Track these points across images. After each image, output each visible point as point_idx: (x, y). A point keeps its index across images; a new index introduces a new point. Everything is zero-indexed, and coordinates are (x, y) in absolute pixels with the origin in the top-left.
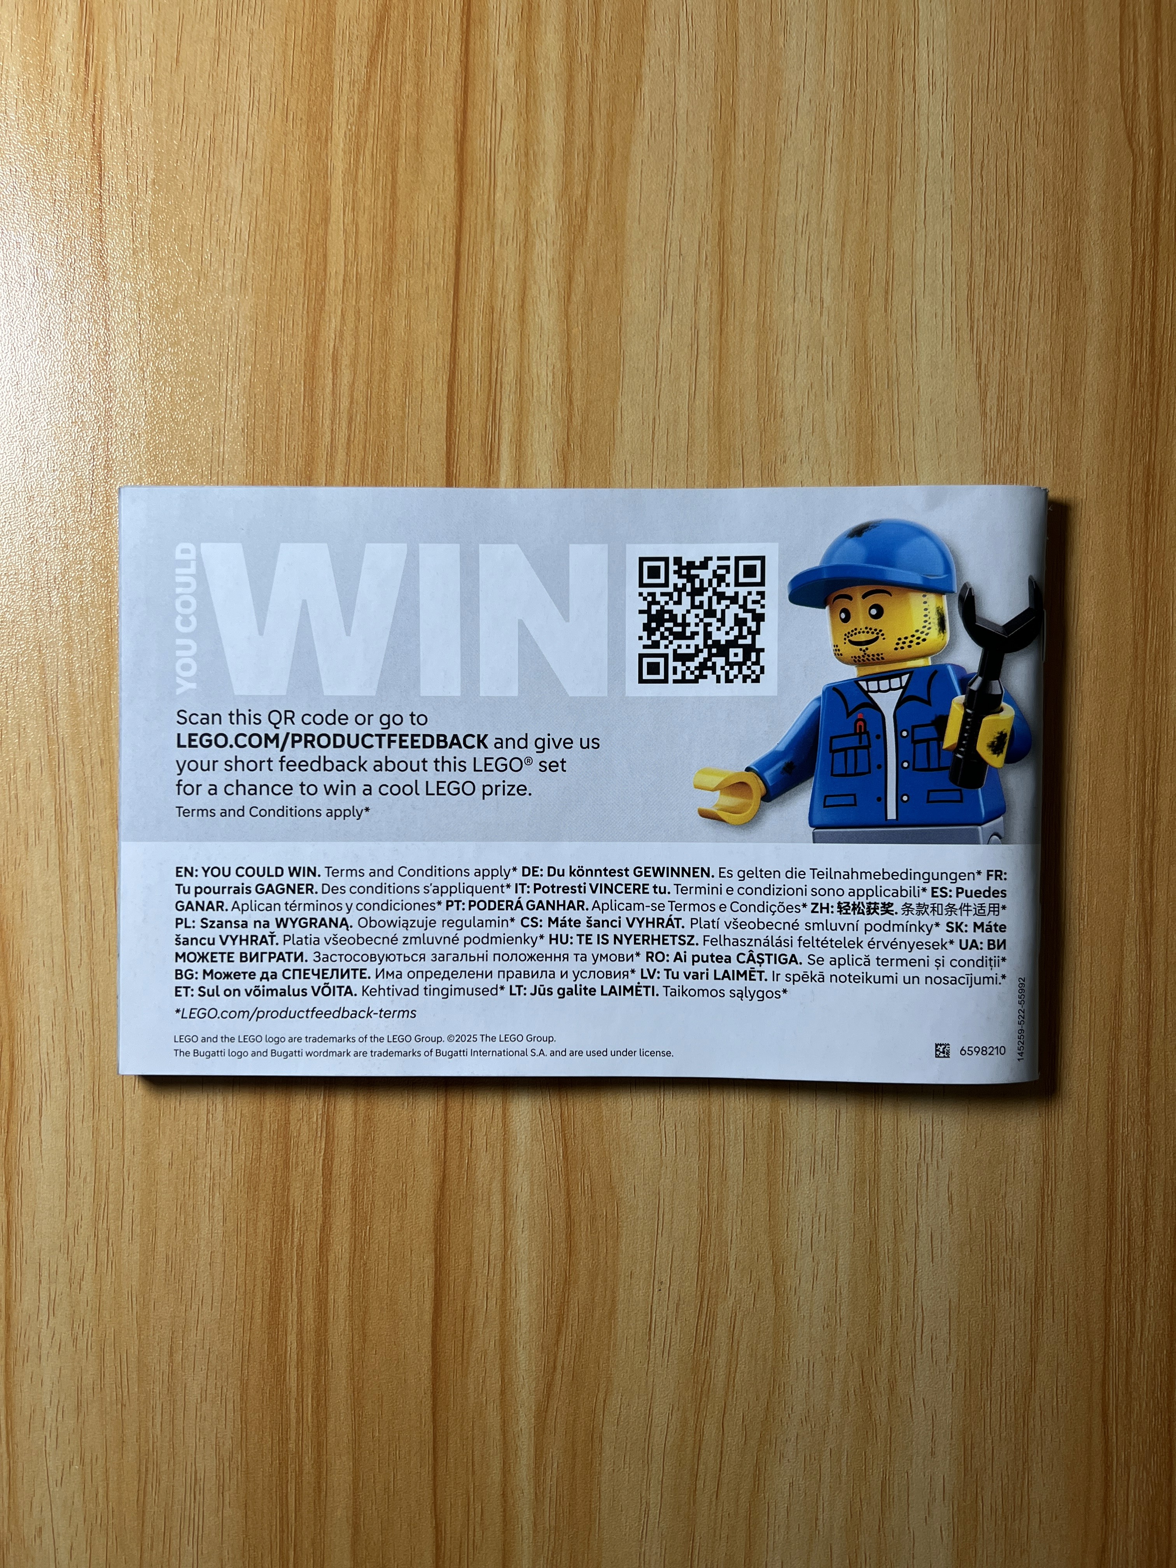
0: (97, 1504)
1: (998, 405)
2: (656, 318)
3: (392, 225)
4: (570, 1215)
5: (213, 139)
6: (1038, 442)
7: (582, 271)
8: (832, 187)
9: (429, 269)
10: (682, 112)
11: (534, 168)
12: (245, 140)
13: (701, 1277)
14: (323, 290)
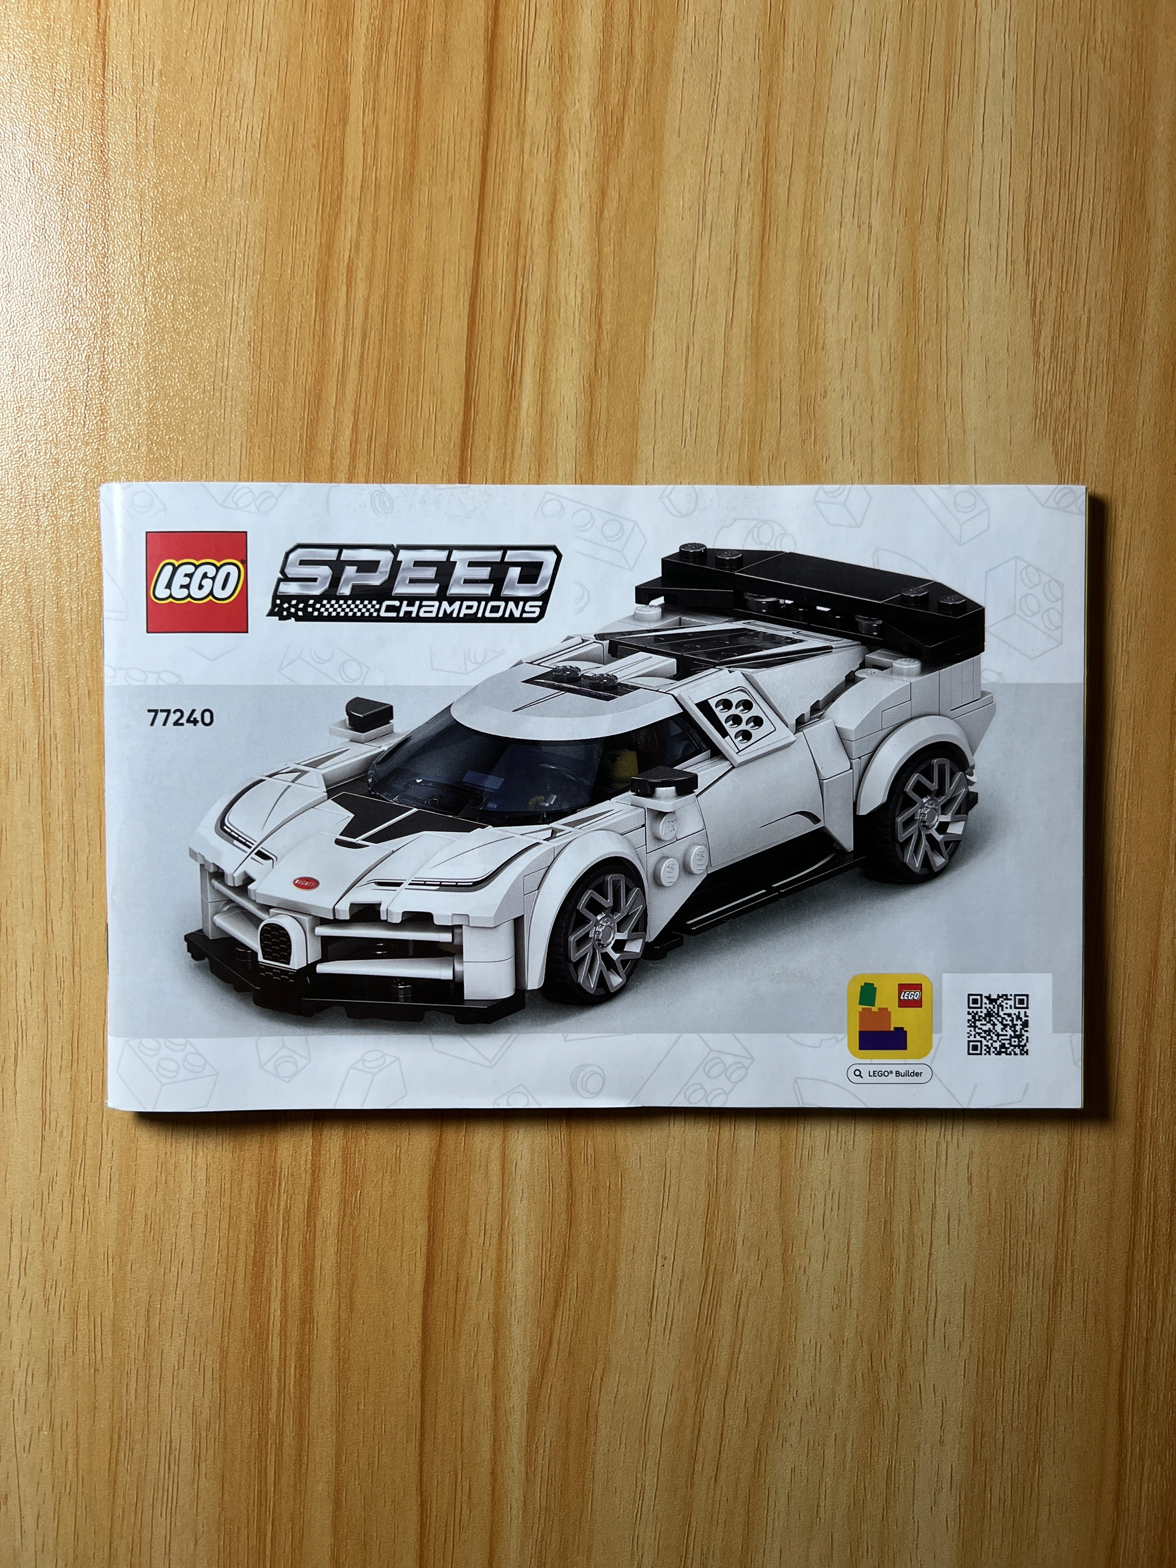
0: (66, 1472)
1: (1052, 345)
2: (693, 239)
3: (415, 129)
4: (571, 1185)
5: (226, 30)
6: (1093, 386)
7: (617, 186)
8: (885, 105)
9: (453, 177)
10: (728, 18)
11: (568, 73)
12: (260, 30)
13: (707, 1253)
14: (339, 197)
